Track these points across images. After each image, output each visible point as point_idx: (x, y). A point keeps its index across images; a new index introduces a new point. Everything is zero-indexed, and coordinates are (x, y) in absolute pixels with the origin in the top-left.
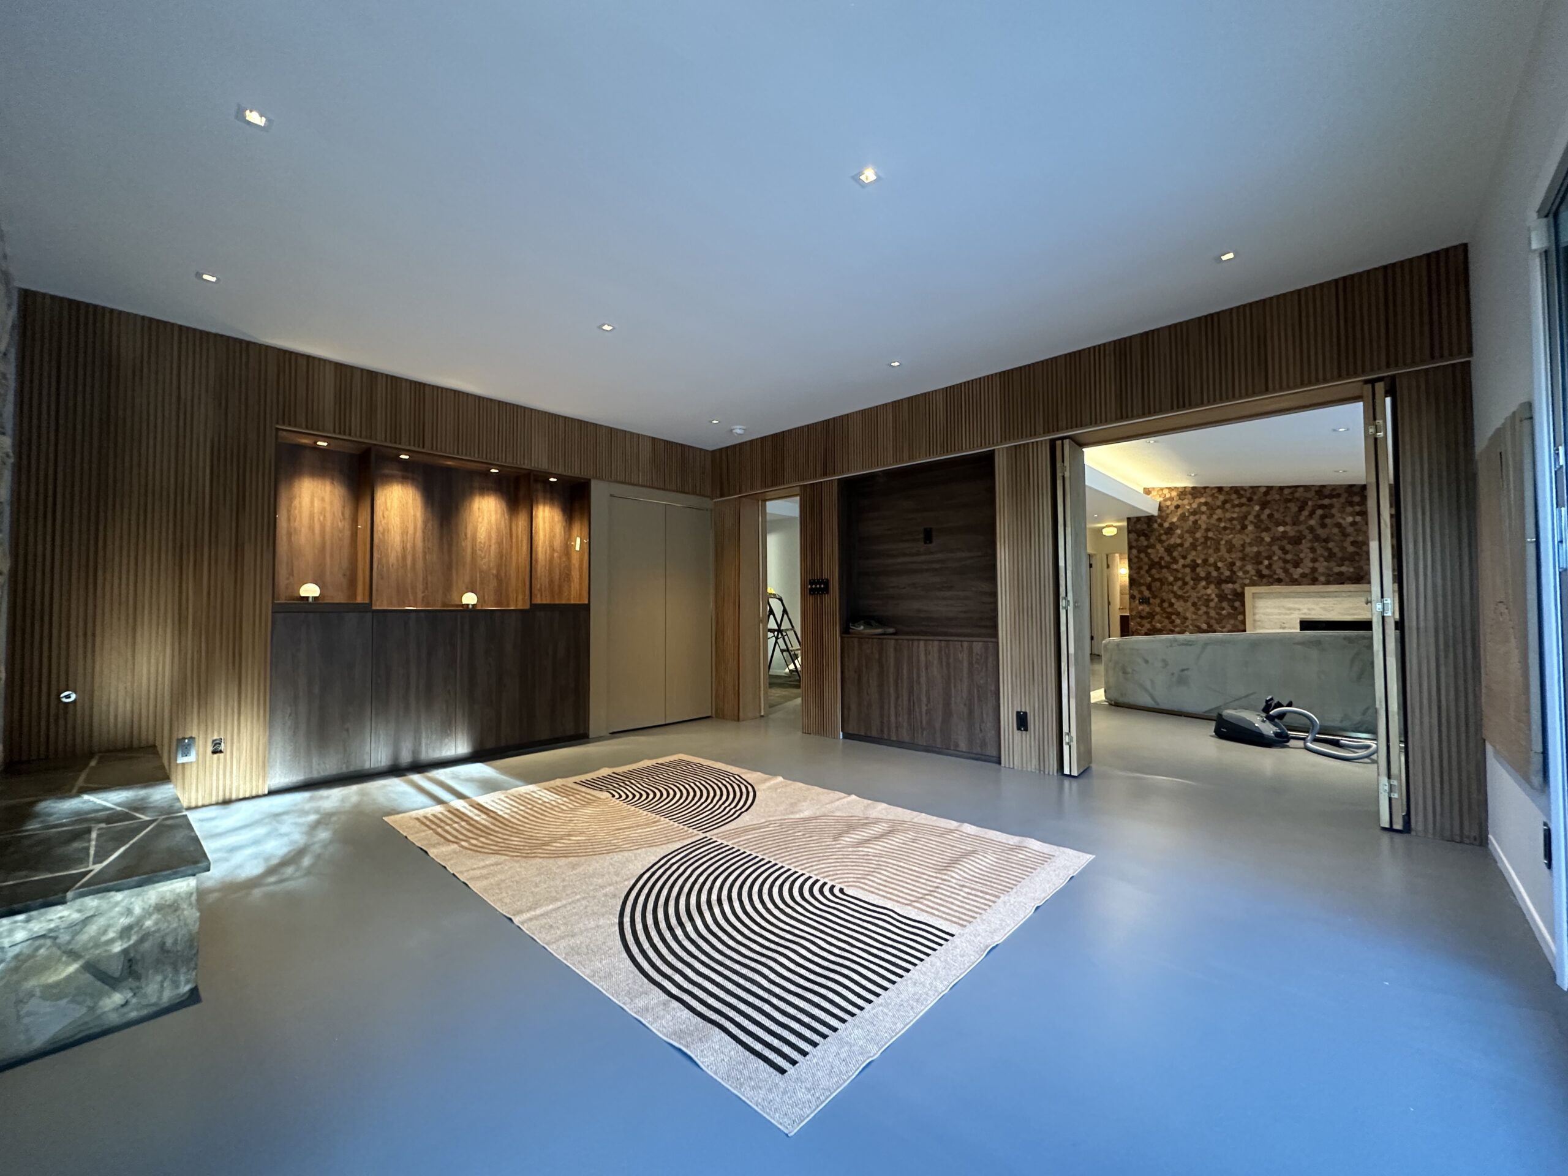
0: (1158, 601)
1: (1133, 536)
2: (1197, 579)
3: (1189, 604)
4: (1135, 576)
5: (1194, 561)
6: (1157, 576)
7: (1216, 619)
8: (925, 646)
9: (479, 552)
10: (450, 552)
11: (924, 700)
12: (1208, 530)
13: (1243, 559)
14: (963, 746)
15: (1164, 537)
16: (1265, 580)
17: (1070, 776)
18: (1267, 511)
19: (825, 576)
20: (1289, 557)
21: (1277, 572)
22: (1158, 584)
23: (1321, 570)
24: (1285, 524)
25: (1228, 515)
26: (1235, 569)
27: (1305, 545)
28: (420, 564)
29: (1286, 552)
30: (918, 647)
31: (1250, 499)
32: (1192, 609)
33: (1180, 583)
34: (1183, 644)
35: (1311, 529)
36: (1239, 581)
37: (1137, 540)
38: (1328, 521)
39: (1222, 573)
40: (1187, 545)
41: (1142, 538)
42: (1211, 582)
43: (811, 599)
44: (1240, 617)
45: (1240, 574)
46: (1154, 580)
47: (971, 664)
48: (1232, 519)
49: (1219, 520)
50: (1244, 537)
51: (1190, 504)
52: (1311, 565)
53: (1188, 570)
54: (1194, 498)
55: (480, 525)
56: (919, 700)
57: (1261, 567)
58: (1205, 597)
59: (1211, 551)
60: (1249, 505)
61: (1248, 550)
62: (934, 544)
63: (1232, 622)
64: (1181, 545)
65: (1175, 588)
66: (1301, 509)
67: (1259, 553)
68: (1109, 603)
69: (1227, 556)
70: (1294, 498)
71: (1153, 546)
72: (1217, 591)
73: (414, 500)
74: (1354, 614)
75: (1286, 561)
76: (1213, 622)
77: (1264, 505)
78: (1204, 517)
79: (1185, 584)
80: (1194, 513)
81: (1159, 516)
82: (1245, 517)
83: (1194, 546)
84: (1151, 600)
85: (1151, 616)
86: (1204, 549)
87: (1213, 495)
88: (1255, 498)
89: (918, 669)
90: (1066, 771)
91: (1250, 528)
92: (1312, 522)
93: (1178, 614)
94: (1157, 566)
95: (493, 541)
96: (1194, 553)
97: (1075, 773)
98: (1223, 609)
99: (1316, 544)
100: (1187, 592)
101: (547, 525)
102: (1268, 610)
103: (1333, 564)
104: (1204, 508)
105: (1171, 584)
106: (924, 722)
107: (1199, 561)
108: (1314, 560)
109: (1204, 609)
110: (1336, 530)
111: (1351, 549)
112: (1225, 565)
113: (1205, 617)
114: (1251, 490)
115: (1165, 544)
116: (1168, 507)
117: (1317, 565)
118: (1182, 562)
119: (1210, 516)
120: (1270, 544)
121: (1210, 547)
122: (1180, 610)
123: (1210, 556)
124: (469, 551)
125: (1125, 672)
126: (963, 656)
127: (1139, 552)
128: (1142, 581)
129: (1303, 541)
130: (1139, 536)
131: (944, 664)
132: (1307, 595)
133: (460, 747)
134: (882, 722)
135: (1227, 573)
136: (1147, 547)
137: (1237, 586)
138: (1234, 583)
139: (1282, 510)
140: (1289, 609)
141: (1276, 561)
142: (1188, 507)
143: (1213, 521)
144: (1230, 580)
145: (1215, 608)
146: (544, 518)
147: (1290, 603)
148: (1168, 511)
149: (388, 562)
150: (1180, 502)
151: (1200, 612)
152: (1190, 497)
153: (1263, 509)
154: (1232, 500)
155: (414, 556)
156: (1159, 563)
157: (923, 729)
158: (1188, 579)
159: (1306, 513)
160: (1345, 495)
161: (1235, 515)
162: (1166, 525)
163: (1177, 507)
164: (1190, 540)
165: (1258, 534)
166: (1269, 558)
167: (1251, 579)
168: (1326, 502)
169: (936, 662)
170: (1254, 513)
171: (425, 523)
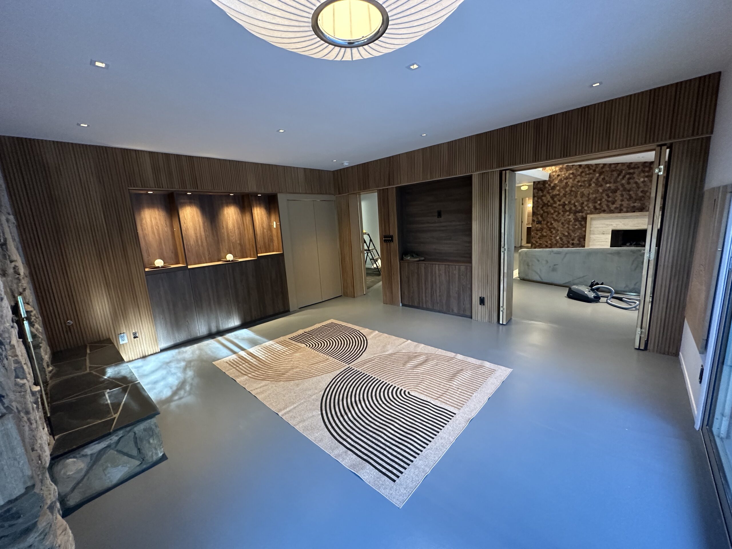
0: (545, 222)
1: (536, 191)
2: (565, 211)
3: (560, 223)
4: (535, 211)
5: (564, 202)
6: (546, 210)
7: (572, 230)
8: (439, 267)
9: (230, 234)
10: (217, 237)
11: (438, 291)
12: (572, 187)
13: (588, 201)
14: (455, 311)
15: (550, 191)
16: (597, 211)
17: (502, 324)
18: (602, 177)
19: (391, 234)
20: (610, 199)
21: (604, 207)
22: (546, 214)
23: (625, 205)
24: (610, 183)
25: (583, 179)
26: (584, 205)
27: (619, 193)
28: (205, 244)
29: (608, 196)
30: (435, 267)
31: (594, 171)
32: (561, 226)
33: (556, 213)
34: (556, 253)
35: (623, 185)
36: (585, 212)
37: (537, 193)
38: (631, 181)
39: (577, 208)
40: (561, 194)
41: (540, 192)
42: (571, 213)
43: (385, 244)
44: (584, 229)
45: (586, 208)
46: (544, 212)
47: (459, 275)
48: (584, 181)
49: (578, 182)
50: (589, 190)
51: (565, 174)
52: (620, 203)
53: (561, 207)
54: (567, 171)
55: (229, 221)
56: (436, 291)
57: (596, 205)
58: (568, 220)
59: (573, 197)
60: (594, 174)
61: (591, 196)
62: (442, 217)
63: (580, 231)
64: (559, 195)
65: (554, 216)
66: (619, 175)
67: (596, 198)
68: (522, 222)
69: (580, 199)
70: (616, 169)
71: (545, 196)
72: (574, 217)
73: (197, 213)
74: (637, 227)
75: (608, 201)
76: (570, 232)
77: (601, 173)
78: (571, 180)
79: (559, 213)
80: (566, 178)
81: (549, 181)
82: (591, 180)
83: (565, 195)
84: (542, 222)
85: (542, 229)
86: (569, 196)
87: (576, 170)
88: (597, 170)
89: (435, 277)
90: (501, 322)
91: (593, 185)
92: (623, 182)
93: (554, 228)
94: (546, 205)
95: (236, 228)
96: (564, 198)
97: (505, 323)
98: (576, 225)
99: (624, 193)
100: (559, 218)
101: (259, 217)
102: (598, 226)
103: (631, 202)
104: (571, 176)
105: (552, 214)
106: (438, 300)
107: (567, 203)
108: (622, 201)
109: (567, 225)
110: (634, 185)
111: (641, 194)
112: (579, 204)
113: (567, 230)
114: (594, 166)
115: (551, 194)
116: (554, 176)
117: (623, 203)
118: (558, 203)
119: (574, 180)
120: (602, 193)
121: (572, 196)
122: (556, 226)
123: (572, 200)
124: (226, 234)
125: (528, 265)
126: (456, 272)
127: (538, 199)
128: (538, 213)
129: (618, 191)
130: (538, 191)
131: (447, 275)
132: (617, 218)
133: (235, 322)
134: (419, 300)
135: (580, 208)
136: (542, 196)
137: (584, 214)
138: (582, 212)
139: (609, 176)
140: (607, 225)
141: (604, 201)
142: (563, 176)
143: (575, 182)
144: (581, 211)
145: (572, 225)
146: (257, 213)
147: (608, 222)
148: (554, 178)
149: (190, 244)
150: (560, 173)
151: (565, 227)
152: (565, 170)
153: (600, 176)
154: (586, 171)
155: (201, 239)
156: (547, 204)
157: (437, 303)
158: (560, 211)
159: (621, 177)
160: (641, 167)
161: (586, 179)
162: (552, 185)
163: (558, 176)
164: (563, 192)
165: (596, 188)
166: (601, 200)
167: (591, 211)
168: (632, 171)
169: (443, 274)
170: (595, 178)
171: (204, 223)
